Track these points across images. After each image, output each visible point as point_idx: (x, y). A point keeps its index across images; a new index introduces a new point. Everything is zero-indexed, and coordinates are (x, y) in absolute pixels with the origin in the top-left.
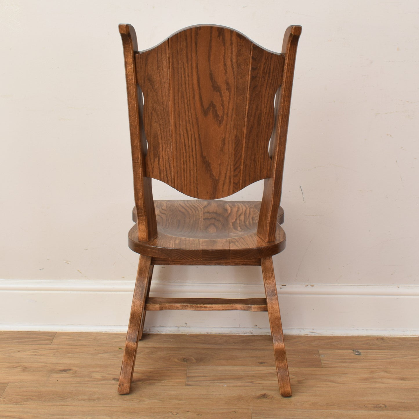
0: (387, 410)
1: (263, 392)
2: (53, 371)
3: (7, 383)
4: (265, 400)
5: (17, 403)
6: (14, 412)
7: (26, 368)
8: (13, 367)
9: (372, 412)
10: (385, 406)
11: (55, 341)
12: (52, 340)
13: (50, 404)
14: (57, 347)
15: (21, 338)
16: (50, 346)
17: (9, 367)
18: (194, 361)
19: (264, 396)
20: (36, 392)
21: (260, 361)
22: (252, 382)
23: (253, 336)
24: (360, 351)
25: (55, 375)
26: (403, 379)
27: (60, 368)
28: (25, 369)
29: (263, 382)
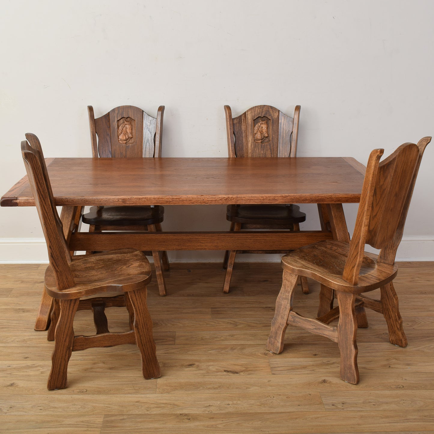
2: (36, 282)
3: (13, 288)
5: (17, 297)
6: (15, 301)
8: (17, 281)
9: (186, 298)
10: (193, 295)
11: (39, 268)
12: (38, 267)
13: (33, 297)
14: (40, 271)
15: (22, 267)
16: (37, 271)
17: (15, 281)
20: (26, 292)
24: (191, 270)
25: (38, 284)
27: (40, 281)
28: (22, 282)
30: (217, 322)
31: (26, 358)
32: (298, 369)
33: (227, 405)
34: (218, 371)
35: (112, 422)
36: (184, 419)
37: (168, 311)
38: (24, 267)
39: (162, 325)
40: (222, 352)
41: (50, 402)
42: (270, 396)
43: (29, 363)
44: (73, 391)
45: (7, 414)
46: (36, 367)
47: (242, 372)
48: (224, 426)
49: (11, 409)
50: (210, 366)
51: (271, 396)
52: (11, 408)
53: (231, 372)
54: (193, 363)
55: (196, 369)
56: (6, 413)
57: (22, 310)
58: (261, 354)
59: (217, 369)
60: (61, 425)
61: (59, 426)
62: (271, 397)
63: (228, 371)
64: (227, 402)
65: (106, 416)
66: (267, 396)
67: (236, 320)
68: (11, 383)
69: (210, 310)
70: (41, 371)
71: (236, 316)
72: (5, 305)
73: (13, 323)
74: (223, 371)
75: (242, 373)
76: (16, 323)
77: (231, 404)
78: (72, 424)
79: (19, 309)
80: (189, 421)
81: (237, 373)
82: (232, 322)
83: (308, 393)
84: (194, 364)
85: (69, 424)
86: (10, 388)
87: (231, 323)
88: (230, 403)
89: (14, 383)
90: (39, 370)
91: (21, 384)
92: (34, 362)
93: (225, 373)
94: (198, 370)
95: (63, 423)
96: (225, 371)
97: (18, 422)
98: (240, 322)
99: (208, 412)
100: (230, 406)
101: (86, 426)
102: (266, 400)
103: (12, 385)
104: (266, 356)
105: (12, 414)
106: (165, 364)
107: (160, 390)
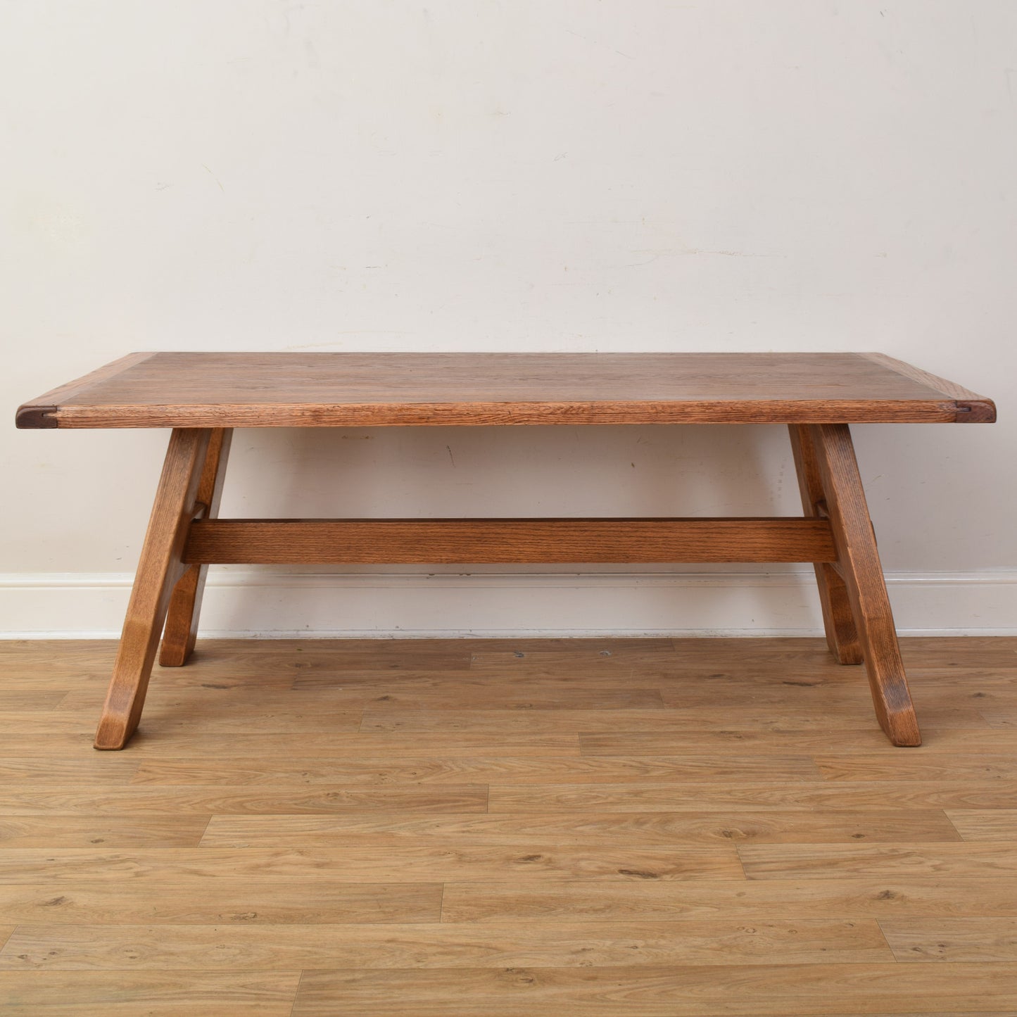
0: (533, 709)
1: (385, 695)
3: (68, 691)
4: (385, 702)
5: (77, 709)
6: (73, 718)
7: (94, 676)
8: (78, 676)
9: (511, 711)
10: (531, 706)
17: (73, 676)
18: (310, 666)
19: (385, 698)
21: (393, 664)
22: (375, 686)
23: (394, 640)
24: (523, 653)
26: (565, 680)
28: (92, 677)
29: (388, 685)
30: (594, 764)
31: (97, 841)
32: (814, 867)
33: (632, 947)
34: (602, 872)
35: (324, 986)
36: (516, 981)
37: (467, 740)
38: (98, 646)
39: (453, 770)
40: (611, 829)
41: (157, 940)
42: (744, 928)
43: (104, 852)
44: (220, 916)
45: (42, 968)
46: (122, 861)
47: (666, 873)
48: (625, 997)
49: (53, 956)
50: (582, 859)
51: (746, 928)
52: (54, 953)
53: (638, 874)
54: (538, 854)
55: (545, 867)
56: (39, 966)
57: (89, 738)
58: (714, 833)
59: (600, 868)
60: (185, 993)
61: (182, 996)
62: (747, 931)
63: (630, 873)
64: (632, 943)
65: (307, 973)
66: (738, 929)
67: (645, 760)
68: (56, 897)
69: (577, 737)
70: (135, 870)
71: (645, 750)
72: (44, 726)
73: (64, 766)
74: (617, 872)
75: (667, 877)
76: (74, 766)
77: (643, 947)
78: (218, 993)
79: (82, 734)
80: (532, 984)
81: (653, 875)
82: (634, 764)
83: (847, 921)
84: (539, 856)
85: (207, 992)
86: (53, 909)
87: (631, 766)
88: (640, 943)
89: (63, 897)
90: (131, 868)
91: (81, 899)
92: (118, 851)
93: (621, 876)
94: (552, 869)
95: (190, 990)
96: (622, 871)
97: (70, 985)
98: (657, 763)
99: (582, 964)
100: (638, 950)
101: (254, 996)
102: (735, 938)
103: (57, 902)
104: (730, 839)
105: (55, 967)
106: (461, 855)
107: (449, 914)
